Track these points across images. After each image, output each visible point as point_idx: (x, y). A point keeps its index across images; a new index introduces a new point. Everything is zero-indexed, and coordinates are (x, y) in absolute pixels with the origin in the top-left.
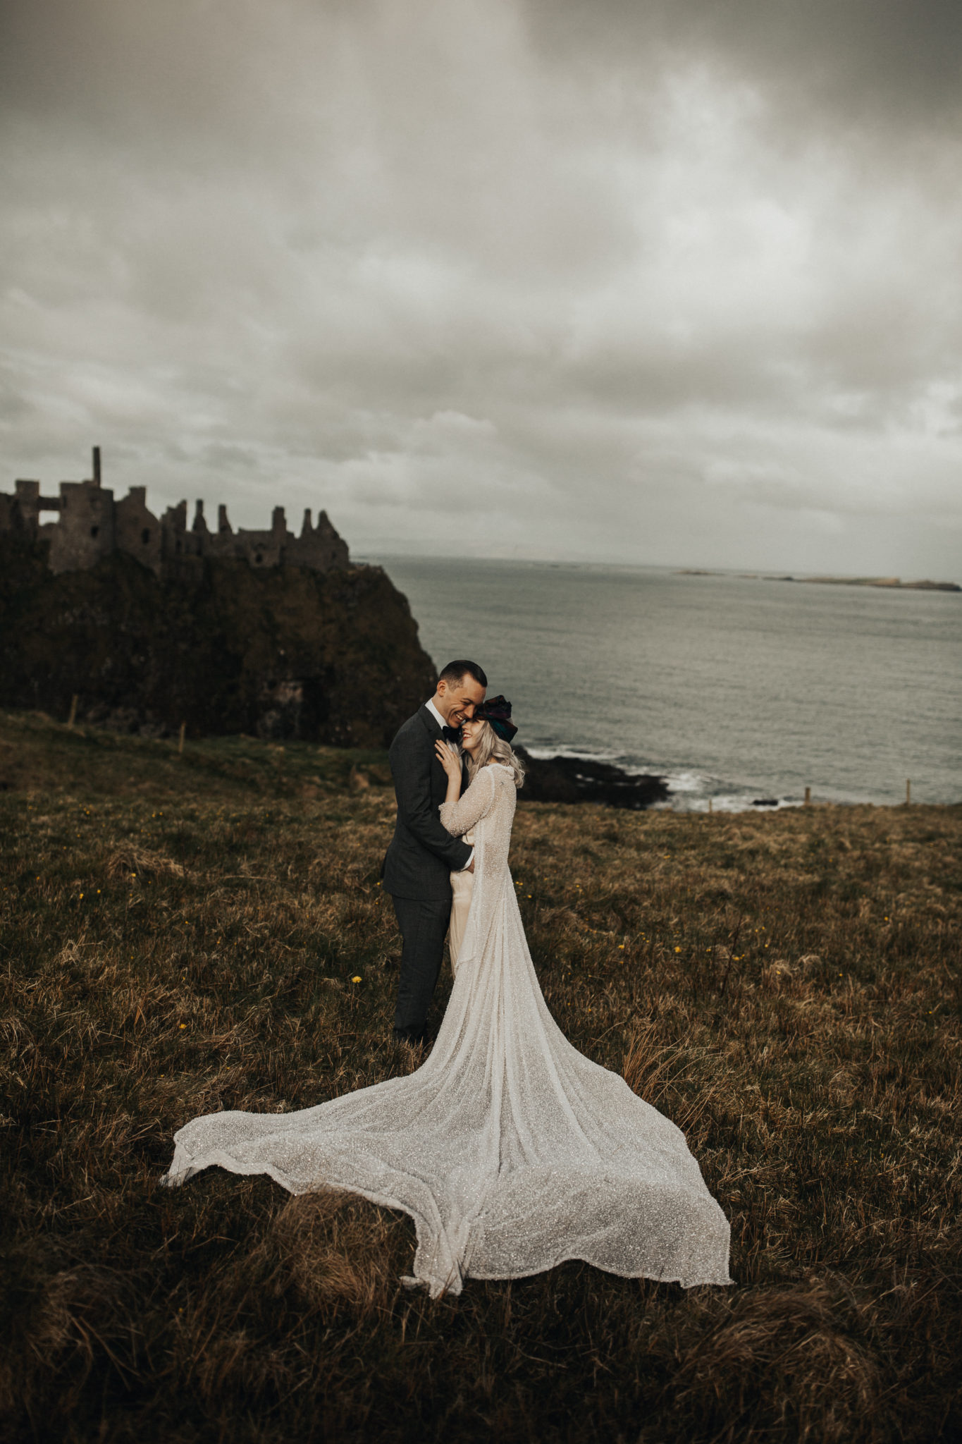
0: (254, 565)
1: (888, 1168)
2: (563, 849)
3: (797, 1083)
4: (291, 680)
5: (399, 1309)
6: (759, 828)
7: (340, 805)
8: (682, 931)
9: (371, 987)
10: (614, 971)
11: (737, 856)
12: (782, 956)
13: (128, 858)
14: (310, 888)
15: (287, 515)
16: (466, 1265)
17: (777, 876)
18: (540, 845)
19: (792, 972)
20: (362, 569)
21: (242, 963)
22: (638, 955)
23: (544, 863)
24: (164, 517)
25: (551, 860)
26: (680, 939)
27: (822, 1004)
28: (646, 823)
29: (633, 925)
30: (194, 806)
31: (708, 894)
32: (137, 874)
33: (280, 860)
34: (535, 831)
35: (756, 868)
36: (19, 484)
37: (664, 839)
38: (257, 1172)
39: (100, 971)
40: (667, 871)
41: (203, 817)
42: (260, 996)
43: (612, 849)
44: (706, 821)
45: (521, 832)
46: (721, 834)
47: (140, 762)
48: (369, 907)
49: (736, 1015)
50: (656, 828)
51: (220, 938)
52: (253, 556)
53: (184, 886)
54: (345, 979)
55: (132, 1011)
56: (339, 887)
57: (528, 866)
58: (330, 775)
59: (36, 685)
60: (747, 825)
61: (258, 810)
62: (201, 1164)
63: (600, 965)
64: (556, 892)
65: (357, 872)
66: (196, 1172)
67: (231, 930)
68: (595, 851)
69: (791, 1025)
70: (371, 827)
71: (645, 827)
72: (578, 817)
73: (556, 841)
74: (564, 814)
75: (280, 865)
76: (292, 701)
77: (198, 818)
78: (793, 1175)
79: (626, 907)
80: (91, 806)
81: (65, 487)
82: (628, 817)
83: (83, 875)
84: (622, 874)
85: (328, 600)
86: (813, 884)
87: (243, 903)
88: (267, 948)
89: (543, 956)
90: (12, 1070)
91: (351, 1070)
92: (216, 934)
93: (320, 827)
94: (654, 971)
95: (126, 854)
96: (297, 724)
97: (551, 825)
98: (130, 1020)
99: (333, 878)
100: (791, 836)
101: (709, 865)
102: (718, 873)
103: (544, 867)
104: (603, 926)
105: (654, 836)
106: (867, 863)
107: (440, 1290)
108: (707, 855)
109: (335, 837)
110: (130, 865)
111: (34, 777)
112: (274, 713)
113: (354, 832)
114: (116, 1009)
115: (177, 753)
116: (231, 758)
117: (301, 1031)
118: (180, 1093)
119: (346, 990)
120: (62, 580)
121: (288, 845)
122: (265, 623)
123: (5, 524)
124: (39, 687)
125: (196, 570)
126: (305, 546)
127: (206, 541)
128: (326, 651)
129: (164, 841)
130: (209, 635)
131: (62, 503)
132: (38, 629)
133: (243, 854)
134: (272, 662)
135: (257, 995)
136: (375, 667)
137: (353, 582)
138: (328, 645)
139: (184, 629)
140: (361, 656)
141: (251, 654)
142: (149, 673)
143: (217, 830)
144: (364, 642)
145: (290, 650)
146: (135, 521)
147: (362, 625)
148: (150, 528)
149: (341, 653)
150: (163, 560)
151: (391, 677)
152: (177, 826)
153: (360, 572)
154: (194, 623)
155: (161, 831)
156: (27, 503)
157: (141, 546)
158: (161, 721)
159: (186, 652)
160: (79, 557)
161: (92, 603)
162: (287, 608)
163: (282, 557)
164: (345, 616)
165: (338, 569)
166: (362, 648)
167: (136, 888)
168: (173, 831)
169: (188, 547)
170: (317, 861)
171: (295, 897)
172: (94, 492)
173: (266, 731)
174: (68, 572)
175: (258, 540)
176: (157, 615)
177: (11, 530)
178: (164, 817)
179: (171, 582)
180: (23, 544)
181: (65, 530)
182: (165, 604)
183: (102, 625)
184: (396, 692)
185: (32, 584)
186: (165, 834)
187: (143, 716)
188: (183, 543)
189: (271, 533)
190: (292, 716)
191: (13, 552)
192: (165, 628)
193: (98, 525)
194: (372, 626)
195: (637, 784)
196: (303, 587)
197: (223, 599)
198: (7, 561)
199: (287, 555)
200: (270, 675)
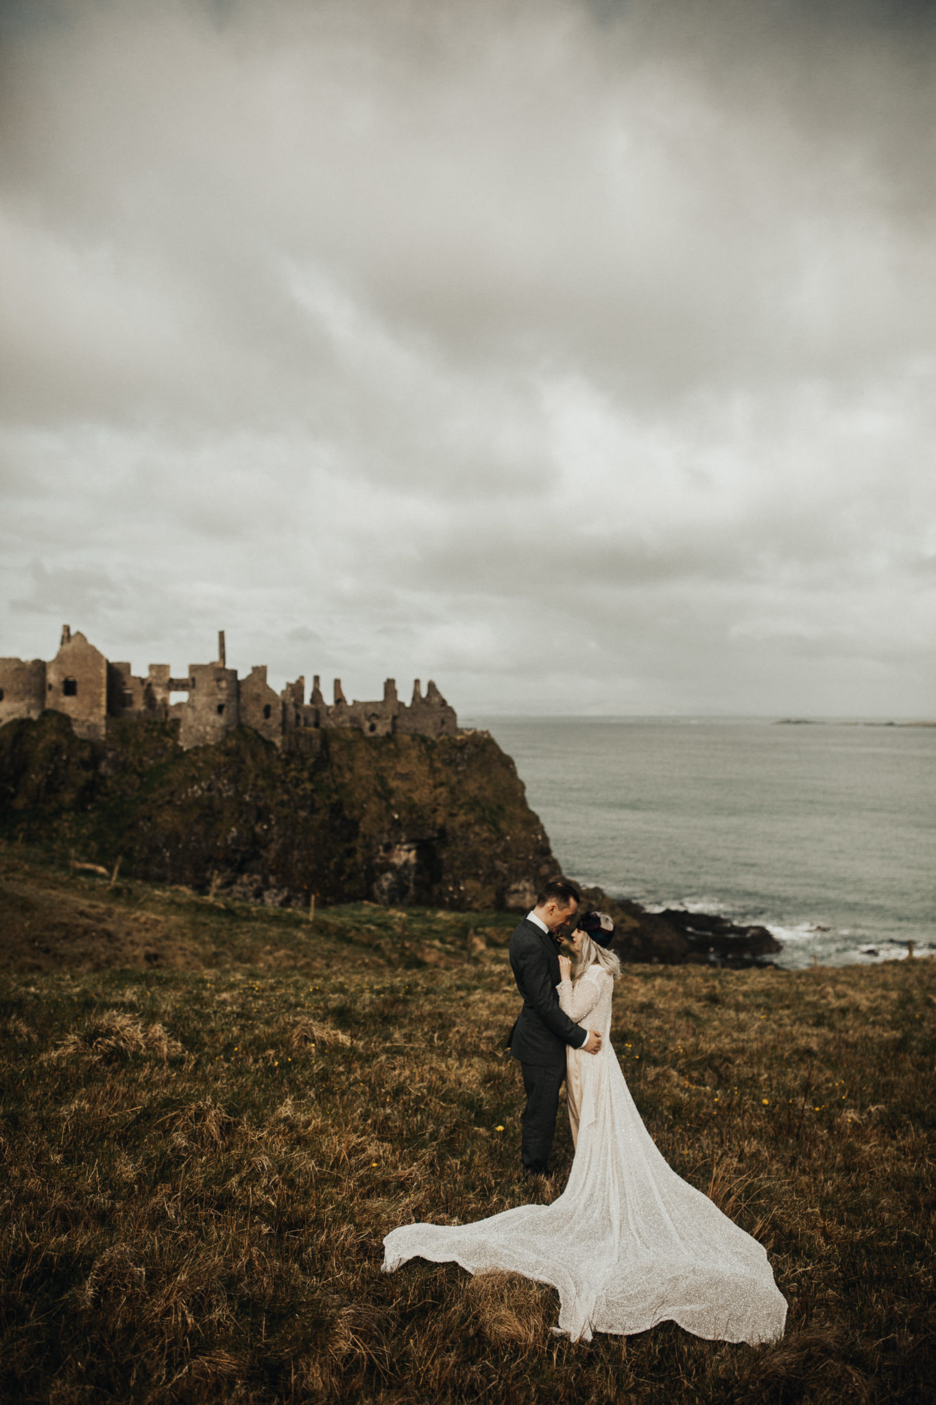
0: (369, 734)
1: (917, 1271)
2: (668, 1011)
3: (851, 1208)
4: (406, 843)
5: (551, 1346)
6: (853, 985)
7: (467, 975)
8: (771, 1086)
9: (512, 1134)
10: (708, 1121)
11: (827, 1014)
12: (855, 1107)
13: (308, 1031)
14: (454, 1053)
15: (398, 686)
16: (594, 1322)
17: (864, 1033)
18: (647, 1008)
19: (862, 1120)
20: (469, 733)
21: (409, 1117)
22: (729, 1106)
23: (651, 1026)
24: (283, 692)
25: (657, 1023)
26: (768, 1093)
27: (886, 1147)
28: (746, 983)
29: (728, 1081)
30: (341, 979)
31: (796, 1051)
32: (316, 1045)
33: (426, 1030)
34: (643, 994)
35: (845, 1025)
36: (152, 667)
37: (761, 1000)
38: (448, 1260)
39: (308, 1123)
40: (762, 1030)
41: (352, 990)
42: (427, 1142)
43: (713, 1011)
44: (803, 980)
45: (630, 996)
46: (815, 992)
47: (275, 932)
48: (503, 1068)
49: (809, 1156)
50: (756, 988)
51: (389, 1096)
52: (367, 725)
53: (354, 1054)
54: (490, 1128)
55: (338, 1154)
56: (477, 1052)
57: (636, 1029)
58: (449, 939)
59: (168, 854)
60: (844, 983)
61: (397, 981)
62: (408, 1256)
63: (697, 1116)
64: (661, 1052)
65: (490, 1039)
66: (404, 1262)
67: (397, 1090)
68: (697, 1013)
69: (855, 1164)
70: (496, 995)
71: (745, 988)
72: (682, 978)
73: (661, 1004)
74: (669, 977)
75: (426, 1034)
76: (406, 863)
77: (347, 990)
78: (840, 1274)
79: (721, 1065)
80: (258, 983)
81: (194, 669)
82: (730, 978)
83: (274, 1046)
84: (720, 1035)
85: (438, 765)
86: (895, 1039)
87: (403, 1067)
88: (427, 1104)
89: (647, 1108)
90: (265, 1194)
91: (502, 1196)
92: (385, 1093)
93: (453, 997)
94: (742, 1119)
95: (306, 1028)
96: (411, 885)
97: (657, 988)
98: (337, 1159)
99: (470, 1044)
100: (885, 992)
101: (801, 1024)
102: (810, 1031)
103: (650, 1029)
104: (700, 1082)
105: (752, 997)
107: (577, 1337)
108: (799, 1015)
109: (467, 1005)
110: (310, 1037)
111: (181, 949)
112: (389, 875)
113: (483, 1001)
114: (325, 1151)
115: (308, 922)
116: (357, 925)
117: (461, 1169)
118: (383, 1211)
119: (492, 1137)
120: (191, 755)
121: (430, 1015)
122: (379, 788)
123: (139, 705)
124: (170, 857)
125: (314, 741)
126: (415, 714)
127: (323, 714)
128: (438, 813)
129: (328, 1014)
130: (327, 802)
131: (191, 683)
132: (169, 802)
133: (394, 1024)
134: (387, 826)
135: (425, 1141)
136: (485, 827)
137: (461, 747)
138: (440, 808)
139: (304, 797)
140: (471, 818)
141: (367, 818)
142: (272, 840)
143: (367, 1002)
144: (474, 804)
145: (404, 814)
146: (257, 698)
147: (471, 787)
148: (272, 703)
149: (452, 815)
150: (283, 733)
151: (501, 837)
152: (335, 1000)
153: (468, 736)
154: (313, 791)
155: (322, 1004)
156: (158, 685)
157: (263, 721)
158: (283, 887)
159: (306, 819)
160: (206, 733)
161: (218, 776)
162: (400, 774)
163: (394, 726)
164: (454, 779)
165: (447, 734)
166: (472, 810)
167: (317, 1057)
168: (332, 1005)
169: (306, 719)
170: (456, 1029)
171: (442, 1061)
172: (220, 672)
173: (382, 892)
174: (197, 748)
175: (371, 710)
176: (278, 784)
177: (145, 711)
178: (321, 991)
179: (291, 754)
180: (156, 723)
181: (193, 708)
182: (286, 774)
183: (228, 797)
184: (507, 850)
185: (163, 760)
186: (326, 1007)
187: (265, 880)
188: (302, 716)
189: (383, 703)
190: (407, 878)
191: (146, 731)
192: (286, 797)
193: (223, 702)
194: (480, 788)
195: (748, 935)
196: (414, 753)
197: (339, 767)
198: (141, 740)
199: (399, 722)
200: (385, 839)
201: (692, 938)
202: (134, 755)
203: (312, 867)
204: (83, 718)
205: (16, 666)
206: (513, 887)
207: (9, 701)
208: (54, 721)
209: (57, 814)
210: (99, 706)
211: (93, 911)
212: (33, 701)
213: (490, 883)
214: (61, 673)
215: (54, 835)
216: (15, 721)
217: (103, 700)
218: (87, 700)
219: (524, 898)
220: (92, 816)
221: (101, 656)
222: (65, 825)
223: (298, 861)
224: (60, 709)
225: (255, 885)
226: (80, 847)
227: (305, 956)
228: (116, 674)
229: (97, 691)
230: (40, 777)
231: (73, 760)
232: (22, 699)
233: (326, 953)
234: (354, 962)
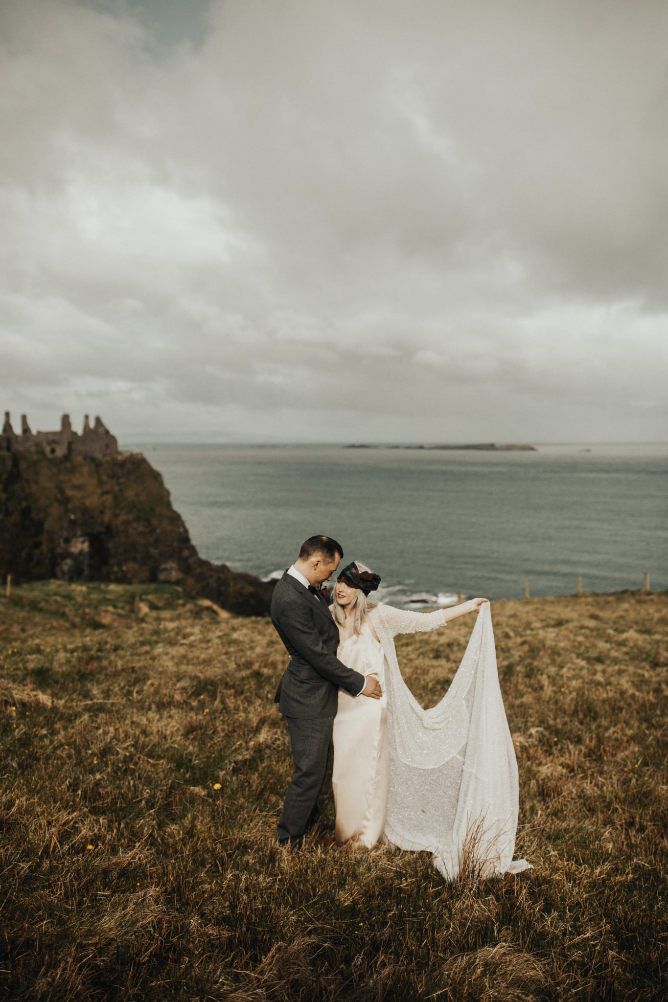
0: (50, 455)
4: (80, 536)
7: (146, 632)
9: (229, 792)
13: (9, 695)
14: (153, 706)
15: (72, 420)
20: (127, 454)
21: (120, 780)
30: (37, 641)
32: (16, 708)
33: (122, 684)
41: (48, 650)
42: (144, 811)
48: (202, 718)
51: (95, 758)
52: (48, 449)
53: (56, 714)
54: (207, 787)
55: (48, 840)
58: (120, 605)
61: (87, 641)
65: (184, 689)
67: (104, 750)
75: (123, 688)
76: (81, 552)
77: (44, 651)
85: (104, 478)
87: (107, 725)
88: (136, 764)
91: (237, 872)
92: (91, 754)
93: (139, 651)
95: (6, 692)
96: (86, 568)
98: (47, 847)
99: (166, 695)
106: (530, 646)
109: (153, 658)
110: (10, 700)
112: (68, 561)
113: (167, 654)
114: (33, 838)
115: (5, 596)
116: (46, 598)
119: (211, 797)
121: (123, 670)
122: (59, 496)
125: (7, 462)
126: (86, 441)
127: (13, 441)
128: (105, 514)
129: (27, 675)
130: (18, 507)
133: (91, 681)
134: (65, 524)
135: (141, 809)
136: (141, 524)
137: (122, 465)
138: (106, 510)
140: (131, 517)
141: (50, 519)
143: (63, 661)
144: (132, 507)
145: (79, 515)
147: (130, 494)
149: (116, 515)
151: (153, 530)
152: (32, 661)
153: (126, 457)
154: (7, 499)
155: (21, 665)
162: (75, 485)
163: (70, 449)
164: (117, 489)
165: (110, 455)
166: (131, 511)
167: (19, 719)
168: (31, 666)
170: (149, 682)
171: (143, 715)
173: (64, 572)
175: (51, 438)
178: (19, 653)
184: (157, 540)
186: (25, 668)
189: (61, 433)
190: (82, 562)
194: (137, 495)
196: (85, 470)
197: (28, 481)
199: (73, 446)
200: (65, 534)
203: (8, 557)
206: (163, 566)
213: (145, 564)
219: (171, 574)
227: (4, 623)
233: (21, 621)
234: (45, 625)
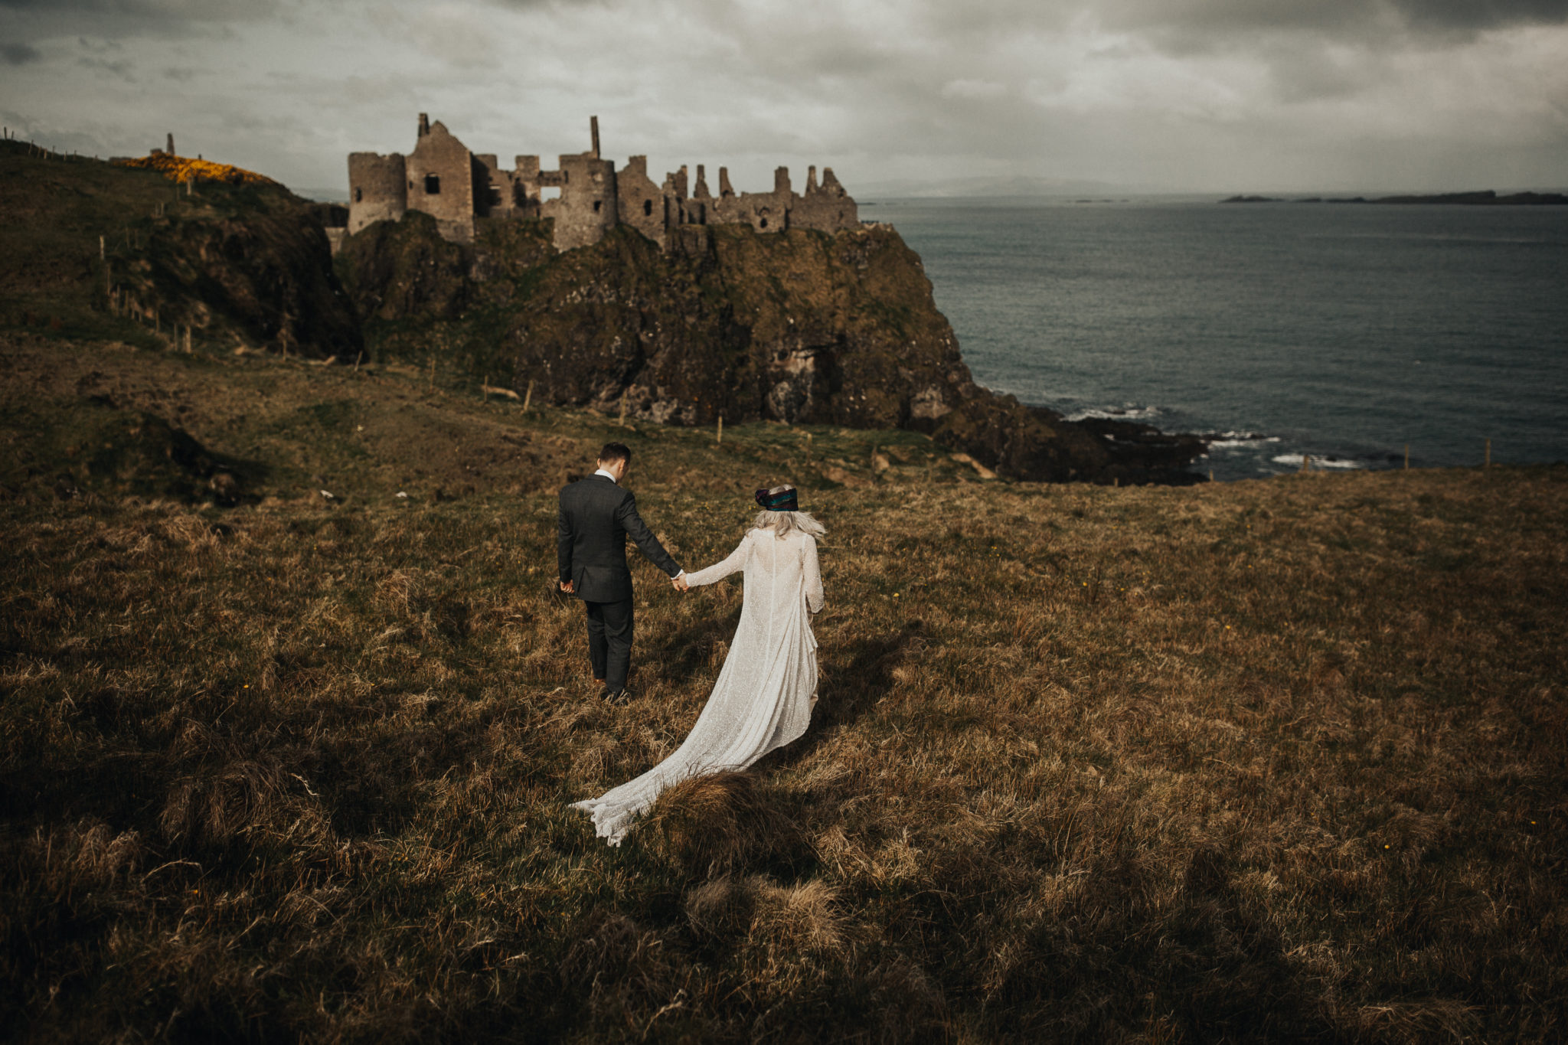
0: (760, 230)
2: (1034, 523)
4: (803, 350)
7: (872, 495)
9: (904, 600)
14: (865, 552)
15: (791, 176)
20: (871, 227)
24: (665, 184)
31: (1128, 551)
35: (1180, 533)
36: (519, 159)
43: (1075, 523)
47: (685, 453)
52: (757, 221)
56: (881, 552)
58: (853, 458)
68: (1060, 524)
70: (897, 511)
73: (1032, 517)
74: (1046, 495)
76: (803, 371)
81: (565, 160)
85: (837, 263)
96: (809, 395)
97: (1033, 504)
99: (877, 546)
101: (1144, 532)
102: (1147, 537)
112: (785, 385)
115: (716, 442)
116: (764, 445)
120: (567, 258)
122: (773, 291)
123: (508, 203)
124: (552, 369)
125: (700, 240)
126: (810, 207)
127: (709, 209)
128: (837, 317)
130: (716, 306)
131: (563, 178)
132: (547, 310)
134: (782, 332)
136: (889, 332)
137: (862, 244)
138: (839, 311)
139: (690, 302)
140: (874, 321)
141: (760, 324)
142: (658, 349)
144: (875, 307)
145: (800, 318)
146: (636, 192)
147: (873, 288)
148: (652, 198)
149: (852, 319)
150: (666, 232)
151: (906, 342)
153: (869, 231)
154: (701, 295)
156: (527, 180)
157: (643, 218)
158: (673, 398)
159: (694, 326)
160: (583, 233)
161: (598, 281)
162: (795, 274)
163: (787, 220)
164: (854, 279)
165: (845, 229)
166: (875, 313)
169: (690, 216)
170: (866, 536)
172: (593, 162)
173: (778, 403)
174: (573, 250)
175: (761, 202)
176: (663, 288)
177: (515, 209)
179: (675, 254)
180: (528, 222)
181: (568, 205)
182: (671, 277)
183: (610, 303)
184: (912, 356)
185: (538, 264)
187: (653, 392)
188: (686, 212)
189: (775, 194)
190: (804, 388)
191: (518, 232)
192: (671, 302)
193: (600, 199)
194: (883, 289)
195: (1177, 445)
196: (810, 251)
197: (729, 268)
198: (513, 242)
199: (792, 216)
200: (780, 346)
201: (1114, 448)
202: (506, 259)
203: (703, 377)
204: (450, 219)
205: (373, 162)
206: (919, 396)
207: (369, 201)
208: (418, 223)
209: (428, 324)
210: (465, 205)
211: (514, 436)
212: (394, 201)
213: (894, 392)
214: (423, 169)
215: (427, 347)
216: (376, 223)
217: (469, 198)
218: (452, 199)
219: (931, 407)
220: (466, 326)
221: (465, 149)
222: (438, 335)
223: (687, 370)
224: (424, 209)
225: (642, 398)
226: (455, 360)
227: (715, 475)
228: (481, 168)
229: (463, 188)
230: (408, 284)
231: (441, 265)
232: (383, 200)
233: (735, 473)
